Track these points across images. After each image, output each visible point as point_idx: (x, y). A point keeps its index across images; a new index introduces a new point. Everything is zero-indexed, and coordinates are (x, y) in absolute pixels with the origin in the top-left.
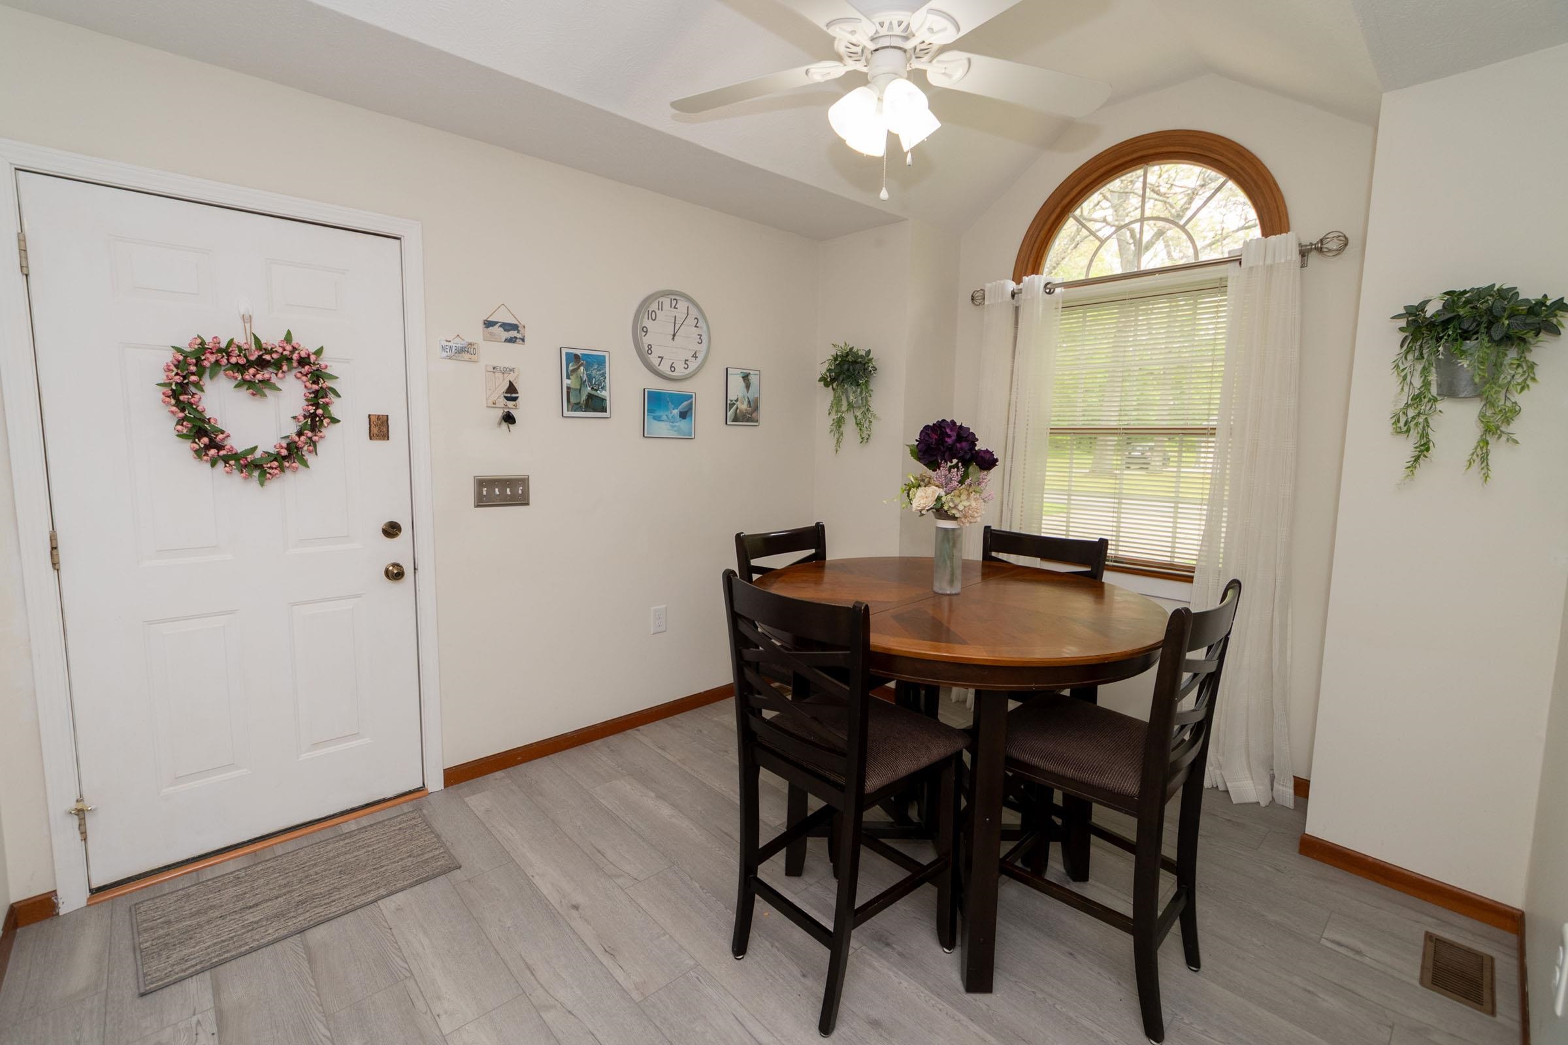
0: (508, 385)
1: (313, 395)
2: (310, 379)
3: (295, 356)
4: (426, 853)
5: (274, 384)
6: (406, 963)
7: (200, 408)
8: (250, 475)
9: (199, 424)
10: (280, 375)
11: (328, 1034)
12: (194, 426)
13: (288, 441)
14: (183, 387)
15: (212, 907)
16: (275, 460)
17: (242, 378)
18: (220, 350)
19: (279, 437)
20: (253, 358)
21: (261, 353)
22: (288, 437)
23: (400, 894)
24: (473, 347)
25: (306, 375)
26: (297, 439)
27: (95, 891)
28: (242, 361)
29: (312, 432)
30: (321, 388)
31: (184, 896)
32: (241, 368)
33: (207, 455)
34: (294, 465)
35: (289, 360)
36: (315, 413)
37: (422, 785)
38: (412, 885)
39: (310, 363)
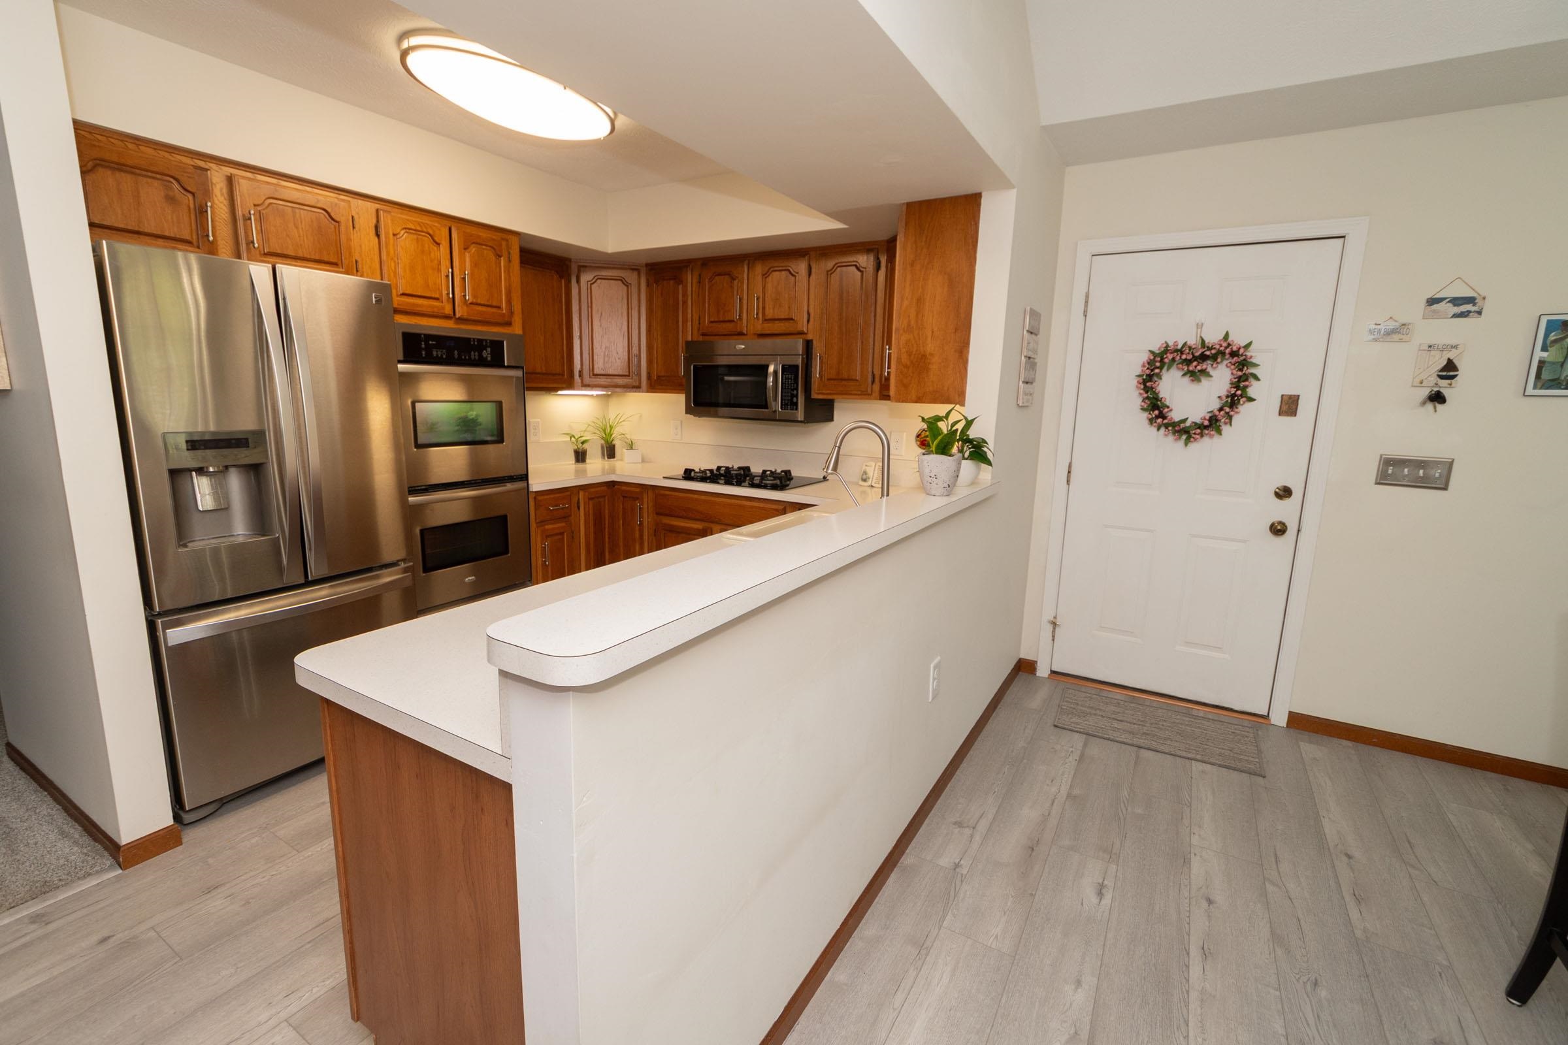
0: (1445, 363)
1: (1236, 380)
2: (1237, 367)
3: (1228, 351)
4: (1242, 755)
5: (1209, 373)
6: (1191, 798)
7: (1157, 391)
8: (1180, 438)
9: (1154, 401)
10: (1214, 366)
11: (1128, 797)
12: (1151, 403)
13: (1210, 415)
14: (1150, 377)
15: (1100, 710)
16: (1199, 428)
17: (1188, 369)
18: (1176, 351)
19: (1206, 411)
20: (1197, 354)
21: (1204, 350)
22: (1212, 411)
23: (1209, 766)
24: (1406, 327)
25: (1234, 365)
26: (1217, 413)
27: (1053, 672)
28: (1190, 357)
29: (1230, 408)
30: (1245, 374)
31: (1089, 697)
32: (1188, 362)
33: (1156, 422)
34: (1212, 432)
35: (1223, 354)
36: (1234, 394)
37: (1266, 714)
38: (1220, 766)
39: (1239, 355)
